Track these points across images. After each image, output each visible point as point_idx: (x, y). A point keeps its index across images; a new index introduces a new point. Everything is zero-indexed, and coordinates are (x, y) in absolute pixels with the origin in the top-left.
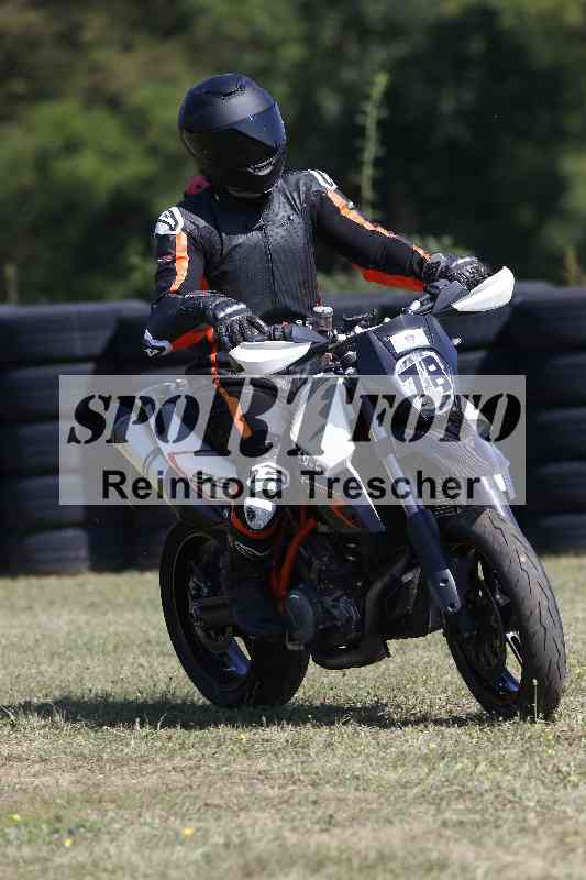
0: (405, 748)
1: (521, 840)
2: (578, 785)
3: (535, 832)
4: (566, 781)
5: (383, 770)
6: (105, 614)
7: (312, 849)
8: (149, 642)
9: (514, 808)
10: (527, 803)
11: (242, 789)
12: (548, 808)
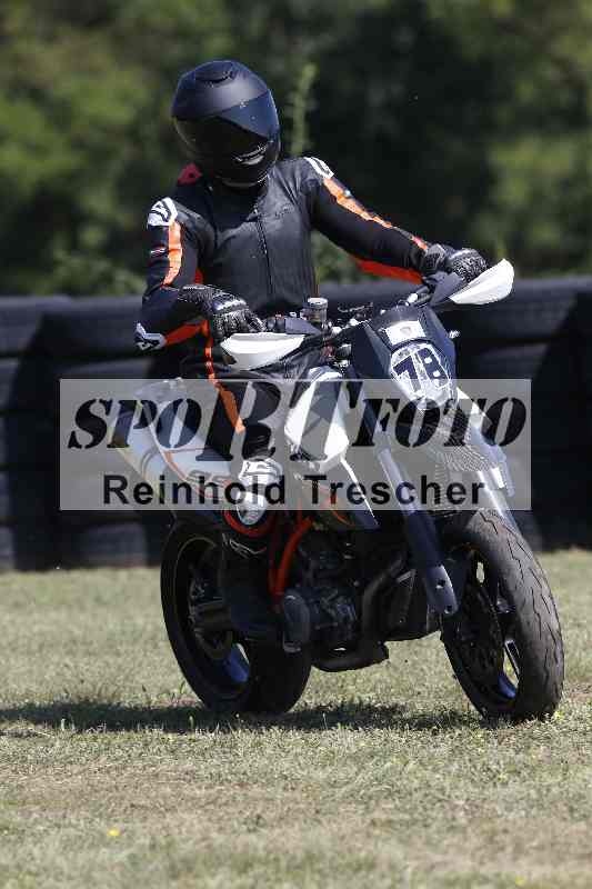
0: (335, 747)
1: (450, 839)
2: (507, 783)
3: (464, 830)
4: (495, 780)
5: (312, 769)
6: (30, 613)
7: (240, 849)
8: (74, 642)
9: (443, 806)
10: (457, 802)
11: (168, 790)
12: (477, 807)
